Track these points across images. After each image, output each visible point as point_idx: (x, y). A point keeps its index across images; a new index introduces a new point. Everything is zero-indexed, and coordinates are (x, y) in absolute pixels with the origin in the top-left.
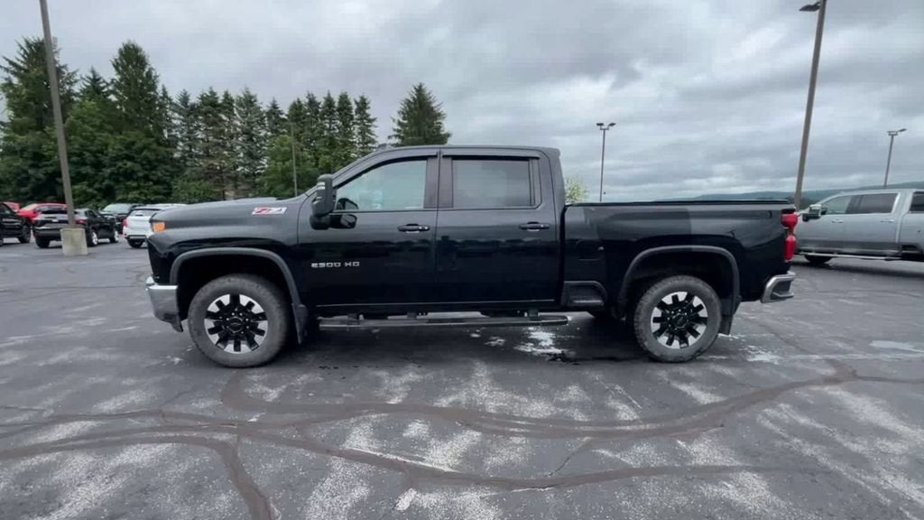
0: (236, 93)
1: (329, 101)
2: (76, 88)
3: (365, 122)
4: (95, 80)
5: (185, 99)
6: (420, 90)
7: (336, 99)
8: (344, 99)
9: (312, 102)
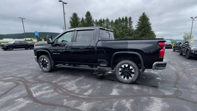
0: (105, 19)
1: (123, 18)
2: (80, 21)
3: (131, 22)
4: (83, 19)
5: (96, 21)
6: (144, 14)
7: (124, 18)
8: (126, 18)
9: (120, 19)
